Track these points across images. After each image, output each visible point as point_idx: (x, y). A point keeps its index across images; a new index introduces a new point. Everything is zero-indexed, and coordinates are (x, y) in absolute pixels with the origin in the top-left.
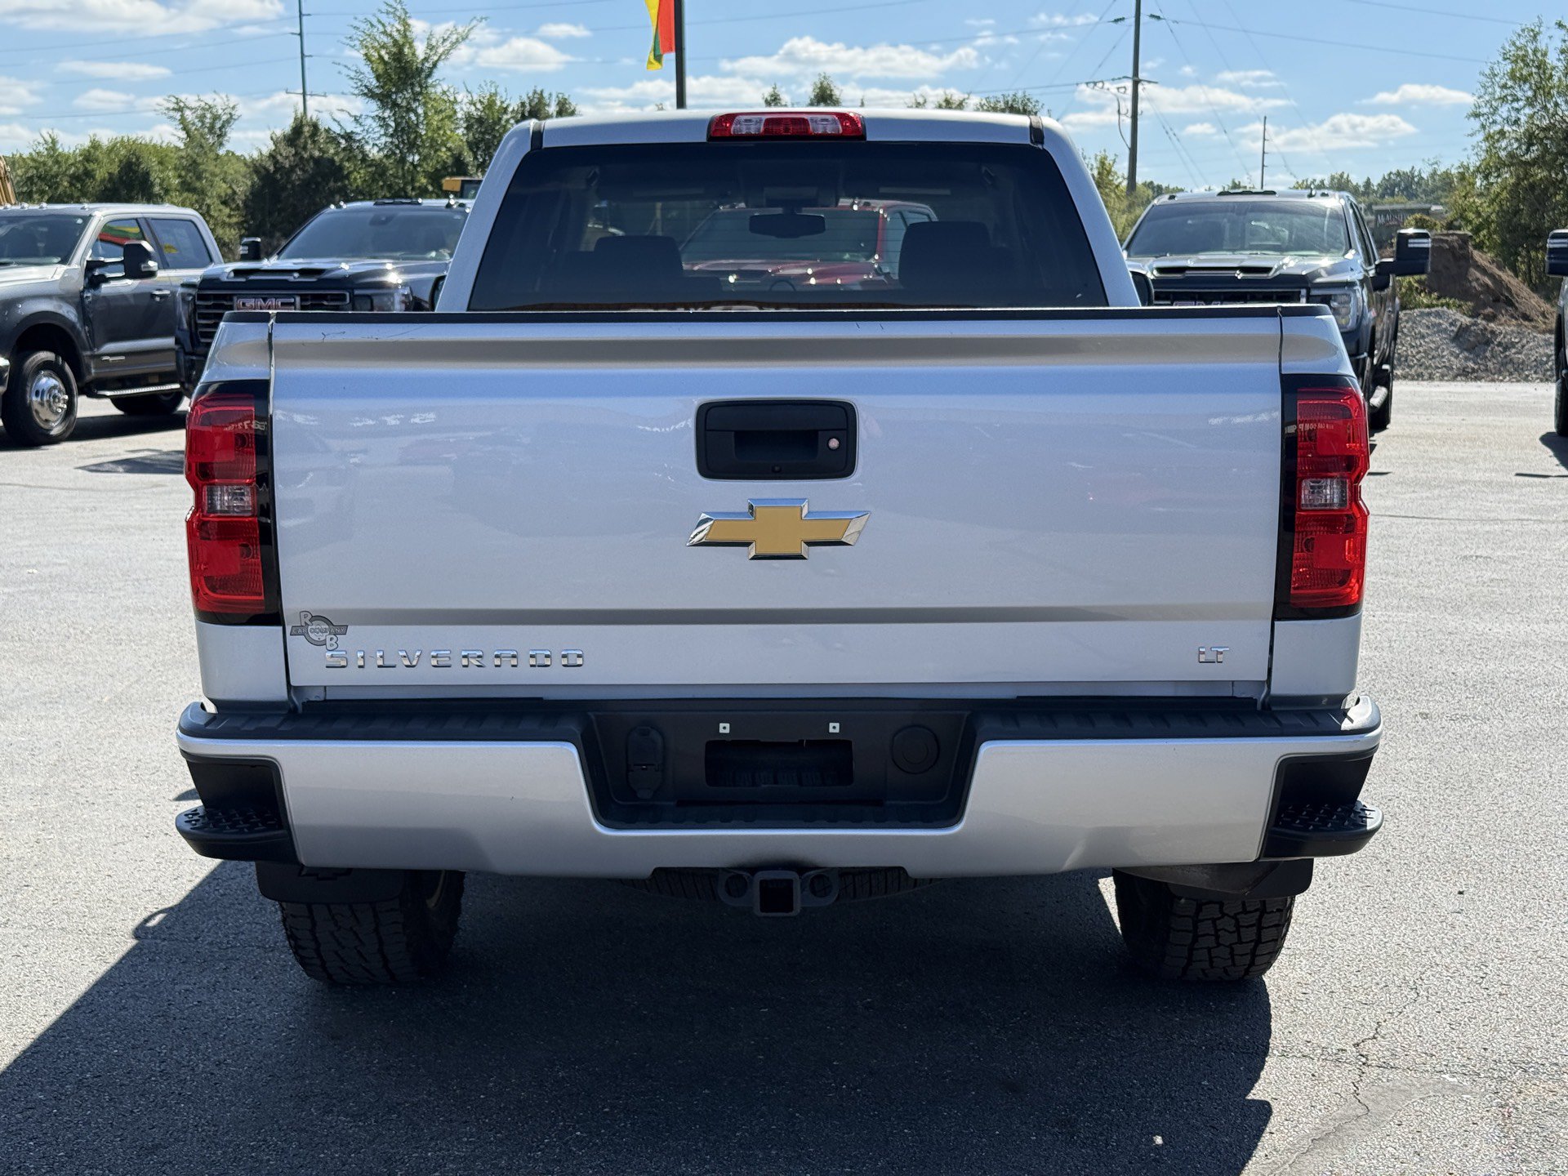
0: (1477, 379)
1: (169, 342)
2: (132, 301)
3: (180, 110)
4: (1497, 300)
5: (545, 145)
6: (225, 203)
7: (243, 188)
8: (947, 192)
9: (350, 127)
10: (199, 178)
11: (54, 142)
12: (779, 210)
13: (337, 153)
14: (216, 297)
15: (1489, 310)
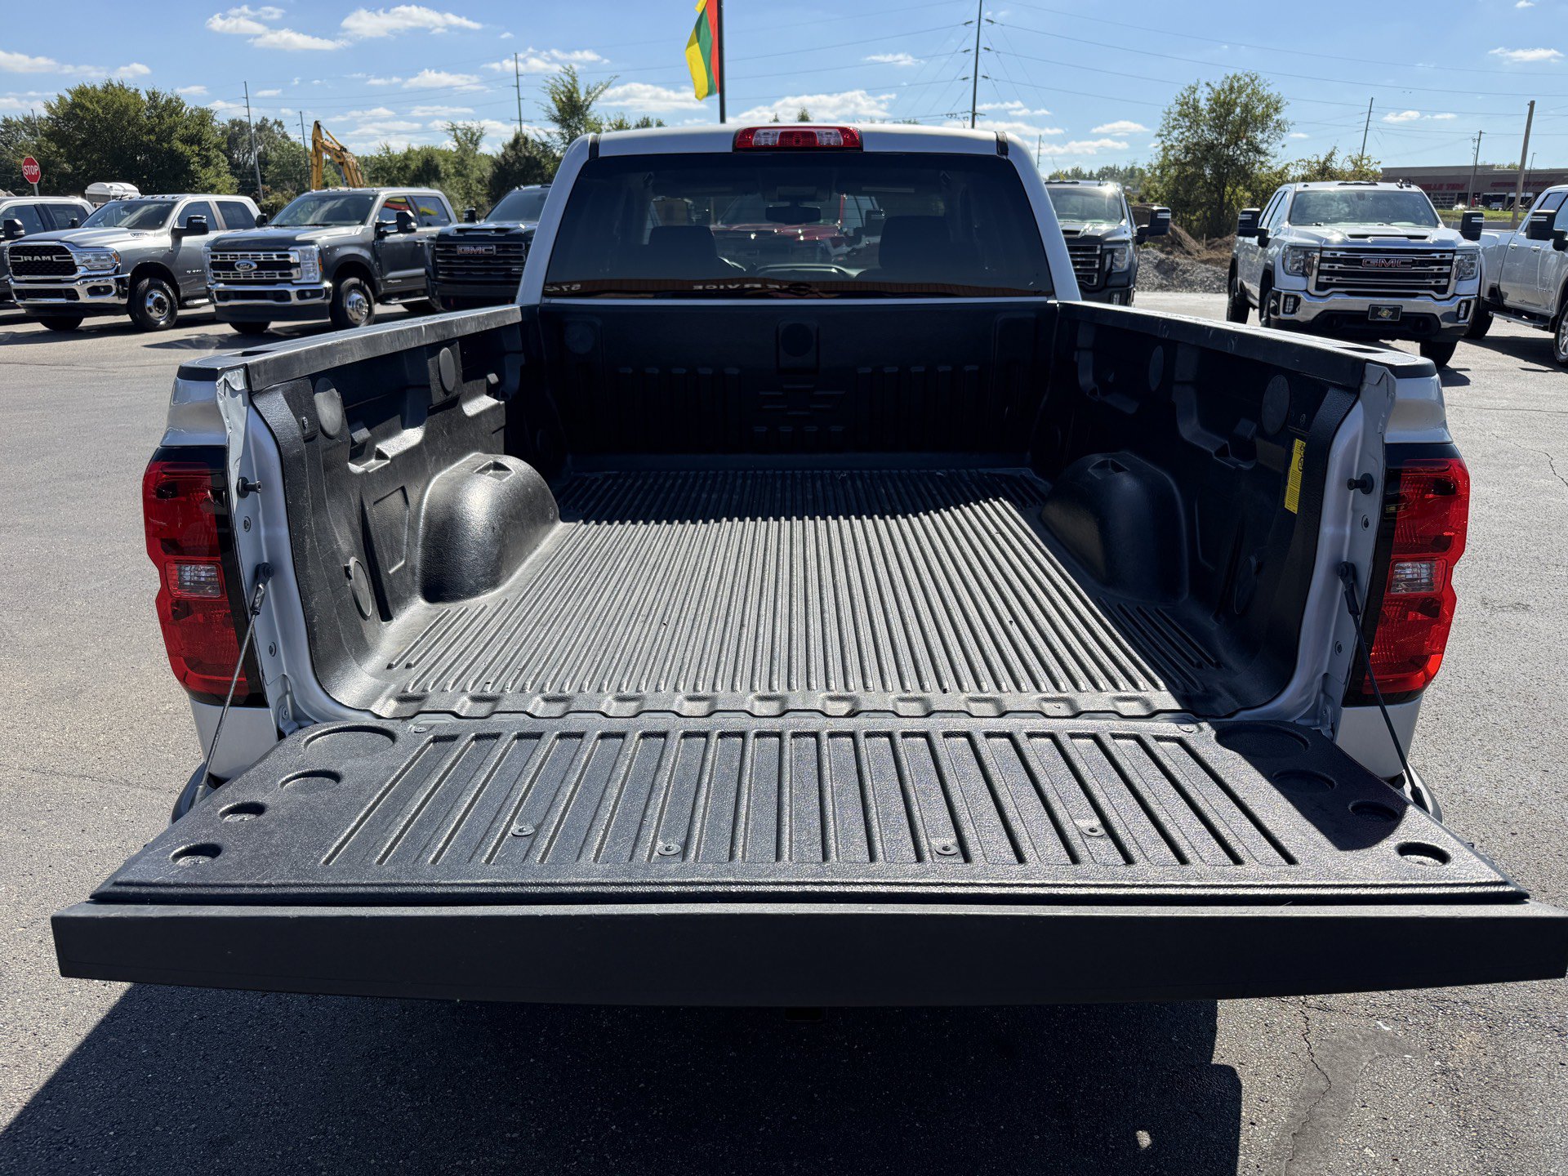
0: (1168, 290)
1: (422, 271)
2: (403, 246)
3: (454, 130)
4: (1173, 243)
5: (601, 154)
6: (479, 182)
7: (488, 174)
8: (912, 190)
9: (545, 139)
10: (465, 168)
11: (388, 149)
12: (787, 204)
13: (538, 154)
14: (447, 246)
15: (1169, 249)
